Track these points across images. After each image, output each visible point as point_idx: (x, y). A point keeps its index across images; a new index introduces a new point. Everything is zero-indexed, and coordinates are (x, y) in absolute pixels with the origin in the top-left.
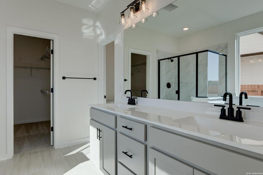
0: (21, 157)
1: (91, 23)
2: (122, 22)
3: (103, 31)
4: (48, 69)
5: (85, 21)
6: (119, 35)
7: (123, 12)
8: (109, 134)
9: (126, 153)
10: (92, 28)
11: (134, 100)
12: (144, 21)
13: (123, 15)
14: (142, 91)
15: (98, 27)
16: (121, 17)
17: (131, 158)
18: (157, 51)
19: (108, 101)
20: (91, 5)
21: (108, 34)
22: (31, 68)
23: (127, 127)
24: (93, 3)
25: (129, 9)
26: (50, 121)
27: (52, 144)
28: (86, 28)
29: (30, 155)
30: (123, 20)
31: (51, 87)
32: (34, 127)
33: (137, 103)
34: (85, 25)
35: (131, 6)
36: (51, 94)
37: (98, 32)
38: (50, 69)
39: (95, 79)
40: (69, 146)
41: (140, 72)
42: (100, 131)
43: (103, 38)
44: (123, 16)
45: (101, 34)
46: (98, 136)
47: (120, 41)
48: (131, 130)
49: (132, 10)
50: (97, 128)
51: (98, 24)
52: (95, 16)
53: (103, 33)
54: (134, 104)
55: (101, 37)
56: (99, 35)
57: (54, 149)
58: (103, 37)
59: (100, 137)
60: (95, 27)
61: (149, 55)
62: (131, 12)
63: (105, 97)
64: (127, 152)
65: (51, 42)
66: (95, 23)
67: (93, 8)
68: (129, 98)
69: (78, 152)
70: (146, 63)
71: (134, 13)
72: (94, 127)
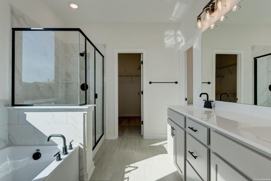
0: (122, 139)
1: (173, 33)
2: (198, 26)
3: (183, 38)
4: (139, 76)
5: (167, 33)
6: (197, 39)
7: (199, 16)
8: (180, 133)
9: (191, 153)
10: (173, 38)
11: (211, 103)
12: (224, 19)
13: (199, 18)
14: (221, 95)
15: (179, 35)
16: (198, 21)
17: (196, 158)
18: (253, 48)
19: (188, 104)
20: (172, 17)
21: (187, 40)
22: (132, 76)
23: (193, 128)
24: (173, 16)
25: (205, 12)
26: (141, 117)
27: (142, 135)
28: (168, 39)
29: (128, 139)
30: (199, 24)
31: (142, 90)
32: (133, 120)
33: (214, 107)
34: (167, 36)
35: (207, 7)
36: (142, 95)
37: (179, 39)
38: (141, 76)
39: (176, 83)
40: (155, 138)
41: (232, 73)
42: (173, 129)
43: (183, 45)
44: (199, 20)
45: (182, 41)
46: (172, 134)
47: (198, 45)
48: (195, 132)
49: (208, 11)
50: (172, 126)
51: (179, 33)
52: (176, 25)
53: (184, 40)
54: (211, 107)
55: (181, 44)
56: (180, 43)
57: (143, 138)
58: (184, 43)
59: (173, 135)
60: (176, 36)
61: (240, 54)
62: (206, 14)
63: (186, 99)
64: (193, 153)
65: (142, 55)
66: (176, 32)
67: (174, 19)
68: (206, 101)
69: (160, 145)
70: (236, 63)
71: (210, 14)
72: (170, 125)
